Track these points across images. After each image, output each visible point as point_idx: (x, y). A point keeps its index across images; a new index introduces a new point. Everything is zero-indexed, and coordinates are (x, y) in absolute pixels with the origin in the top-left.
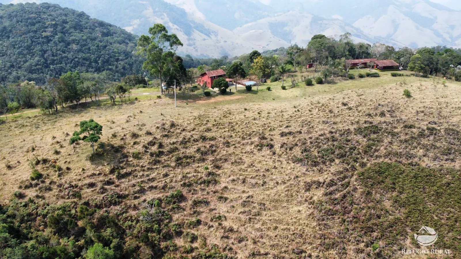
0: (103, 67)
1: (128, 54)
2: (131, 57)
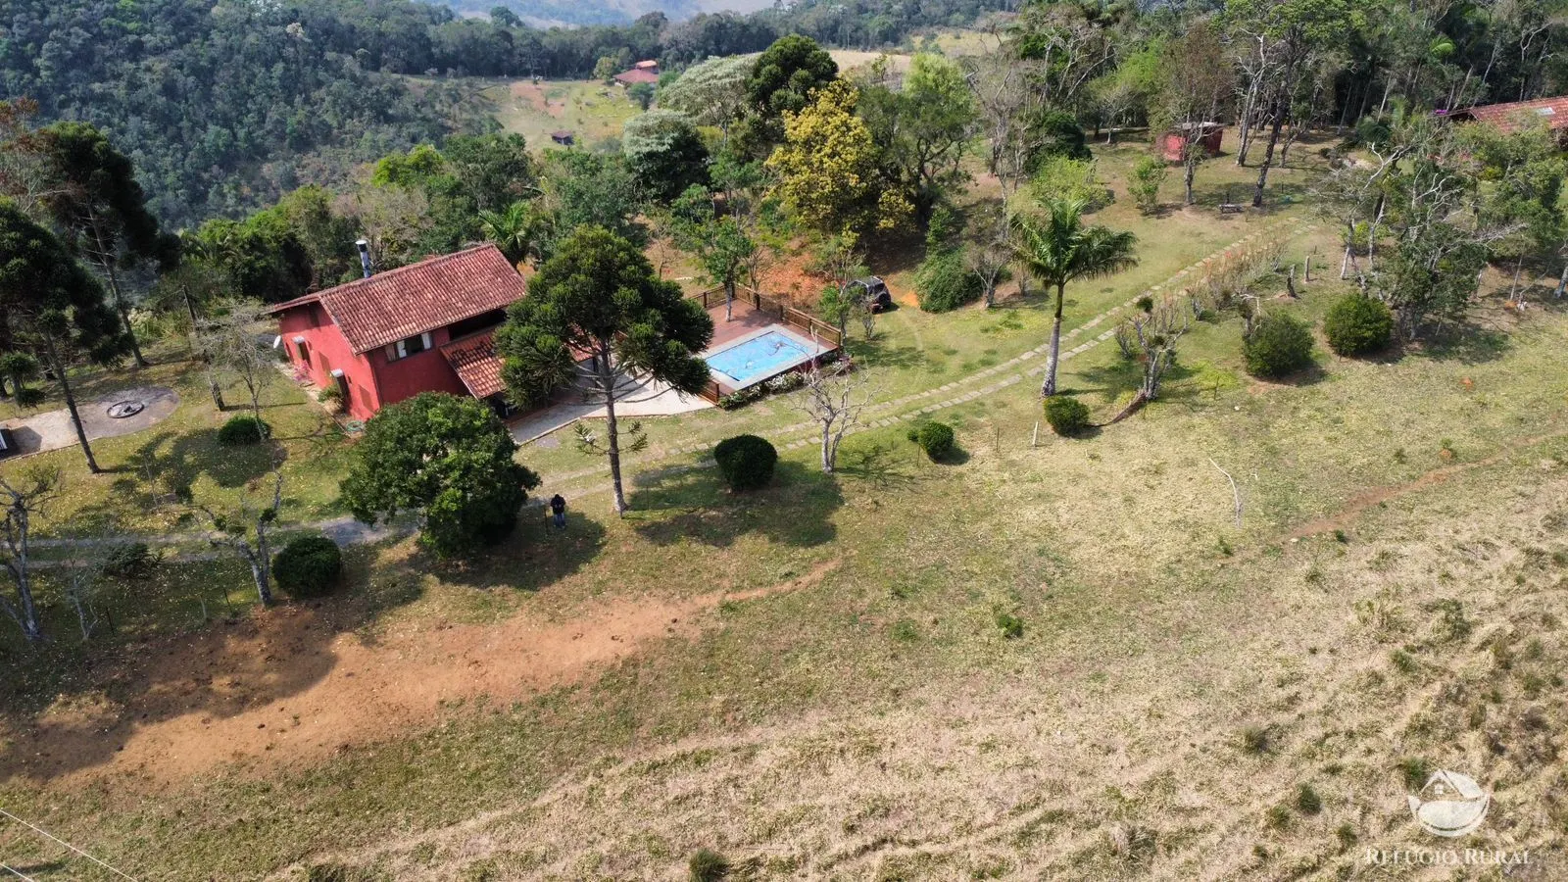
0: (63, 89)
1: (190, 20)
2: (206, 36)
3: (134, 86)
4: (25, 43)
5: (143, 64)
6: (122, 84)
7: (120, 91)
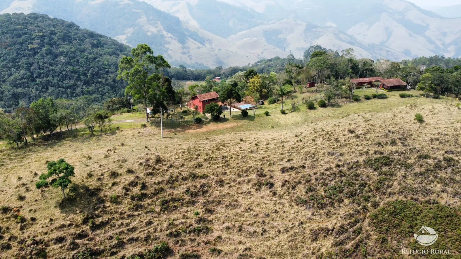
0: (92, 80)
3: (107, 80)
4: (85, 71)
5: (109, 75)
6: (104, 79)
7: (104, 81)
